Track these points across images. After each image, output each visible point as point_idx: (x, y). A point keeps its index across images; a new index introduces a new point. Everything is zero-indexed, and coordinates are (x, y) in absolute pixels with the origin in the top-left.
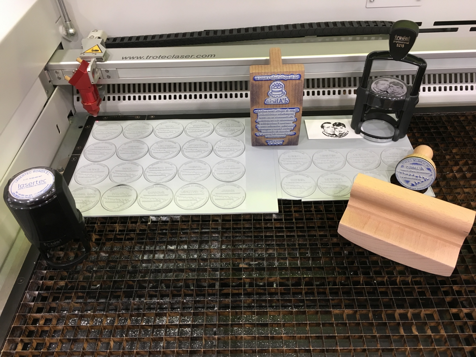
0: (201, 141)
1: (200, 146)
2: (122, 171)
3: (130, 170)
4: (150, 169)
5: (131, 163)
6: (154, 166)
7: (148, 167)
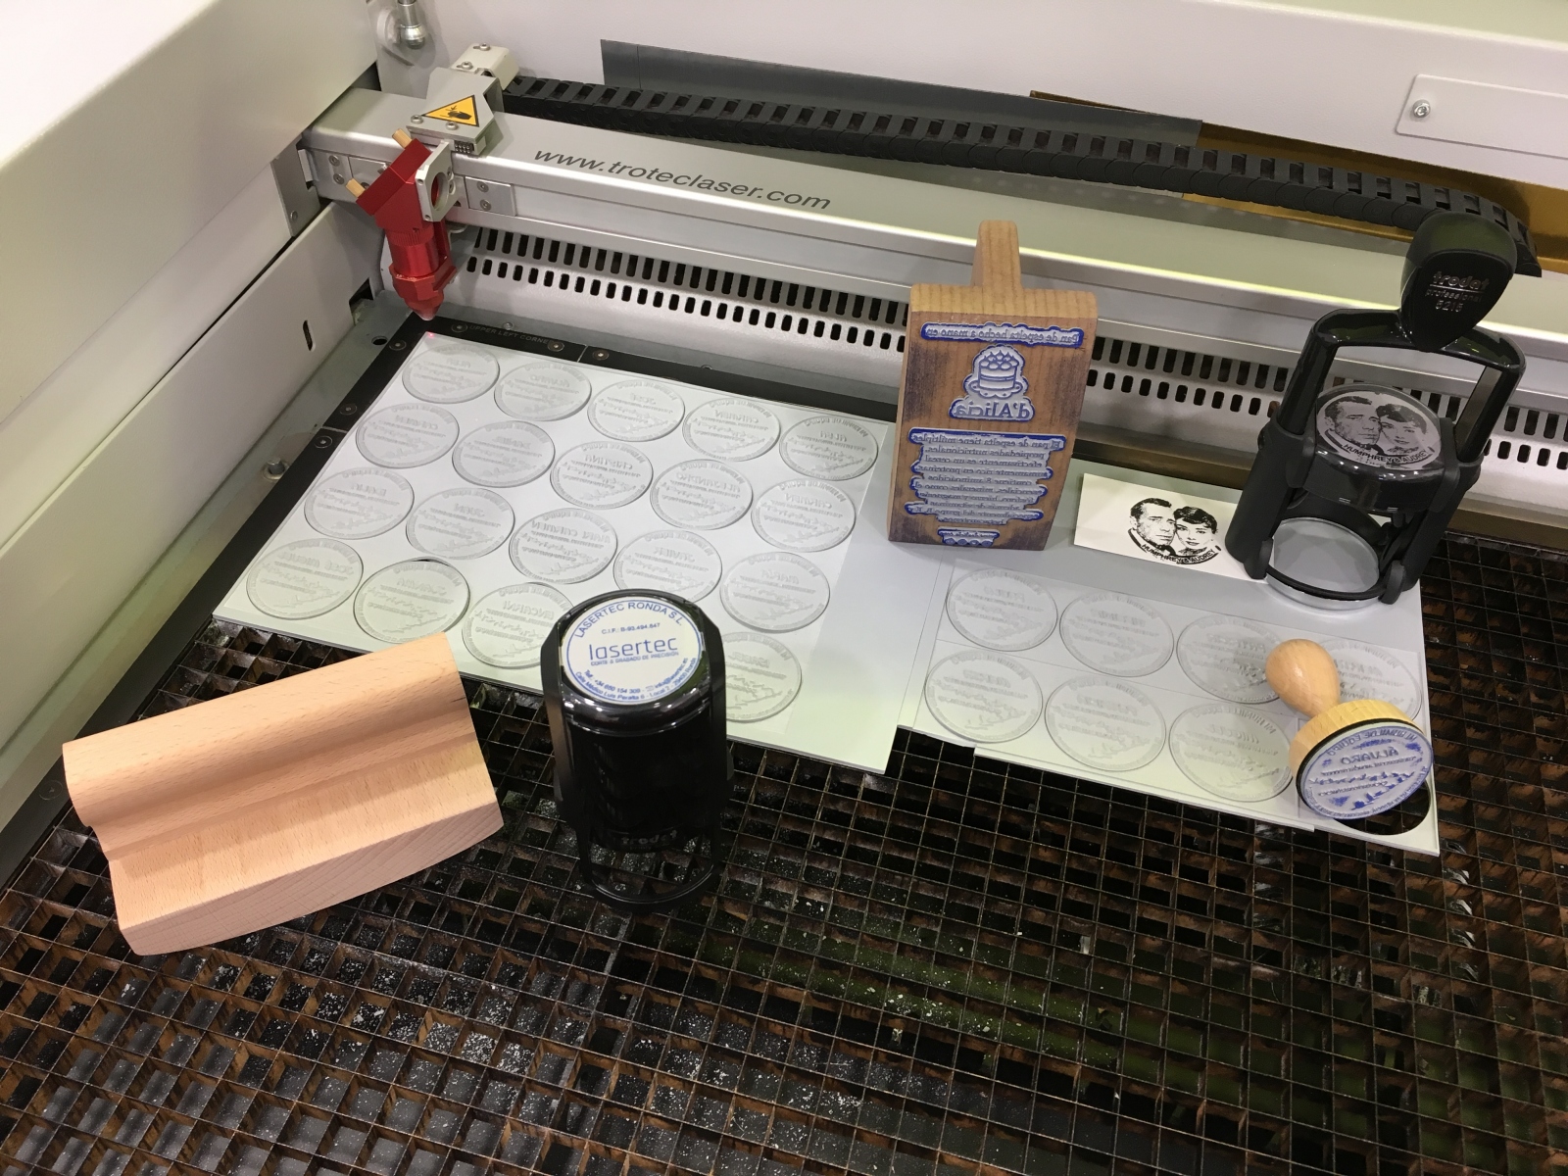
0: (723, 469)
1: (713, 488)
2: (450, 515)
3: (476, 517)
4: (535, 529)
5: (485, 493)
6: (551, 522)
7: (532, 520)
